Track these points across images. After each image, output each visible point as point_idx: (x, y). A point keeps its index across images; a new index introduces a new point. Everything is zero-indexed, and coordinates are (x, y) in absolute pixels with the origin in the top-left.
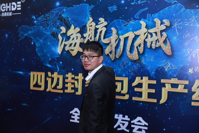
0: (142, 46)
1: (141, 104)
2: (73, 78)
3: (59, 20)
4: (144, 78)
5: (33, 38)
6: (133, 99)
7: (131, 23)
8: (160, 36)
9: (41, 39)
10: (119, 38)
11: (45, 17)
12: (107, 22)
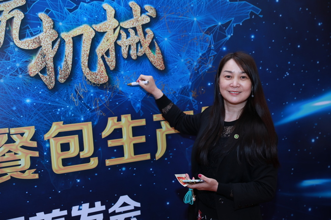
0: (113, 54)
1: (124, 169)
4: (123, 117)
6: (107, 165)
8: (143, 34)
10: (59, 36)
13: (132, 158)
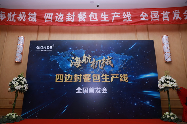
3: (71, 54)
4: (105, 74)
5: (57, 61)
6: (102, 82)
7: (100, 57)
9: (62, 61)
10: (96, 61)
11: (64, 53)
12: (91, 56)
13: (106, 81)
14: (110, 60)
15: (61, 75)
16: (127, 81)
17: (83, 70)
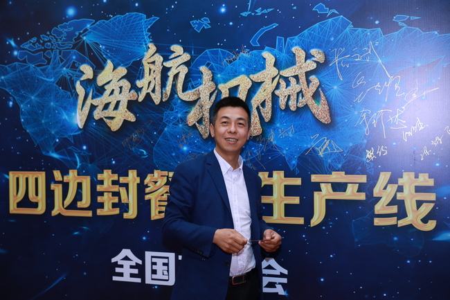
0: (269, 105)
2: (114, 183)
3: (75, 50)
4: (275, 174)
5: (11, 92)
7: (242, 55)
8: (306, 83)
9: (32, 94)
11: (41, 42)
12: (190, 54)
13: (282, 219)
14: (308, 74)
15: (32, 176)
16: (431, 225)
17: (145, 147)
